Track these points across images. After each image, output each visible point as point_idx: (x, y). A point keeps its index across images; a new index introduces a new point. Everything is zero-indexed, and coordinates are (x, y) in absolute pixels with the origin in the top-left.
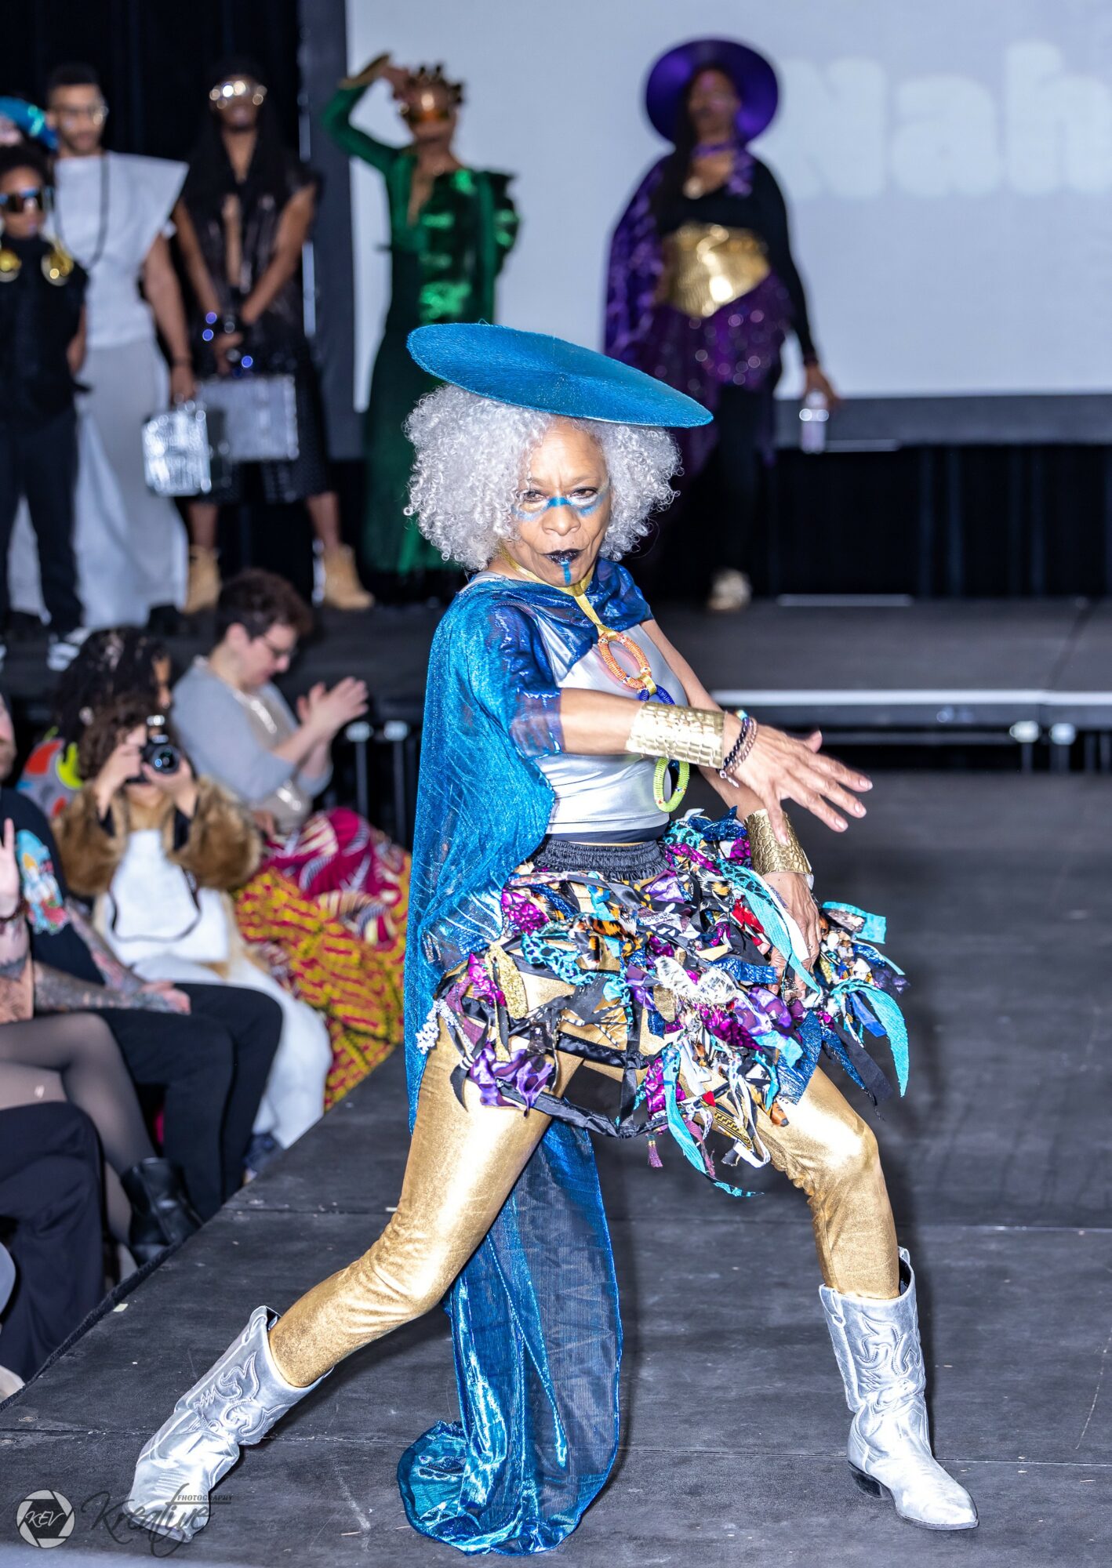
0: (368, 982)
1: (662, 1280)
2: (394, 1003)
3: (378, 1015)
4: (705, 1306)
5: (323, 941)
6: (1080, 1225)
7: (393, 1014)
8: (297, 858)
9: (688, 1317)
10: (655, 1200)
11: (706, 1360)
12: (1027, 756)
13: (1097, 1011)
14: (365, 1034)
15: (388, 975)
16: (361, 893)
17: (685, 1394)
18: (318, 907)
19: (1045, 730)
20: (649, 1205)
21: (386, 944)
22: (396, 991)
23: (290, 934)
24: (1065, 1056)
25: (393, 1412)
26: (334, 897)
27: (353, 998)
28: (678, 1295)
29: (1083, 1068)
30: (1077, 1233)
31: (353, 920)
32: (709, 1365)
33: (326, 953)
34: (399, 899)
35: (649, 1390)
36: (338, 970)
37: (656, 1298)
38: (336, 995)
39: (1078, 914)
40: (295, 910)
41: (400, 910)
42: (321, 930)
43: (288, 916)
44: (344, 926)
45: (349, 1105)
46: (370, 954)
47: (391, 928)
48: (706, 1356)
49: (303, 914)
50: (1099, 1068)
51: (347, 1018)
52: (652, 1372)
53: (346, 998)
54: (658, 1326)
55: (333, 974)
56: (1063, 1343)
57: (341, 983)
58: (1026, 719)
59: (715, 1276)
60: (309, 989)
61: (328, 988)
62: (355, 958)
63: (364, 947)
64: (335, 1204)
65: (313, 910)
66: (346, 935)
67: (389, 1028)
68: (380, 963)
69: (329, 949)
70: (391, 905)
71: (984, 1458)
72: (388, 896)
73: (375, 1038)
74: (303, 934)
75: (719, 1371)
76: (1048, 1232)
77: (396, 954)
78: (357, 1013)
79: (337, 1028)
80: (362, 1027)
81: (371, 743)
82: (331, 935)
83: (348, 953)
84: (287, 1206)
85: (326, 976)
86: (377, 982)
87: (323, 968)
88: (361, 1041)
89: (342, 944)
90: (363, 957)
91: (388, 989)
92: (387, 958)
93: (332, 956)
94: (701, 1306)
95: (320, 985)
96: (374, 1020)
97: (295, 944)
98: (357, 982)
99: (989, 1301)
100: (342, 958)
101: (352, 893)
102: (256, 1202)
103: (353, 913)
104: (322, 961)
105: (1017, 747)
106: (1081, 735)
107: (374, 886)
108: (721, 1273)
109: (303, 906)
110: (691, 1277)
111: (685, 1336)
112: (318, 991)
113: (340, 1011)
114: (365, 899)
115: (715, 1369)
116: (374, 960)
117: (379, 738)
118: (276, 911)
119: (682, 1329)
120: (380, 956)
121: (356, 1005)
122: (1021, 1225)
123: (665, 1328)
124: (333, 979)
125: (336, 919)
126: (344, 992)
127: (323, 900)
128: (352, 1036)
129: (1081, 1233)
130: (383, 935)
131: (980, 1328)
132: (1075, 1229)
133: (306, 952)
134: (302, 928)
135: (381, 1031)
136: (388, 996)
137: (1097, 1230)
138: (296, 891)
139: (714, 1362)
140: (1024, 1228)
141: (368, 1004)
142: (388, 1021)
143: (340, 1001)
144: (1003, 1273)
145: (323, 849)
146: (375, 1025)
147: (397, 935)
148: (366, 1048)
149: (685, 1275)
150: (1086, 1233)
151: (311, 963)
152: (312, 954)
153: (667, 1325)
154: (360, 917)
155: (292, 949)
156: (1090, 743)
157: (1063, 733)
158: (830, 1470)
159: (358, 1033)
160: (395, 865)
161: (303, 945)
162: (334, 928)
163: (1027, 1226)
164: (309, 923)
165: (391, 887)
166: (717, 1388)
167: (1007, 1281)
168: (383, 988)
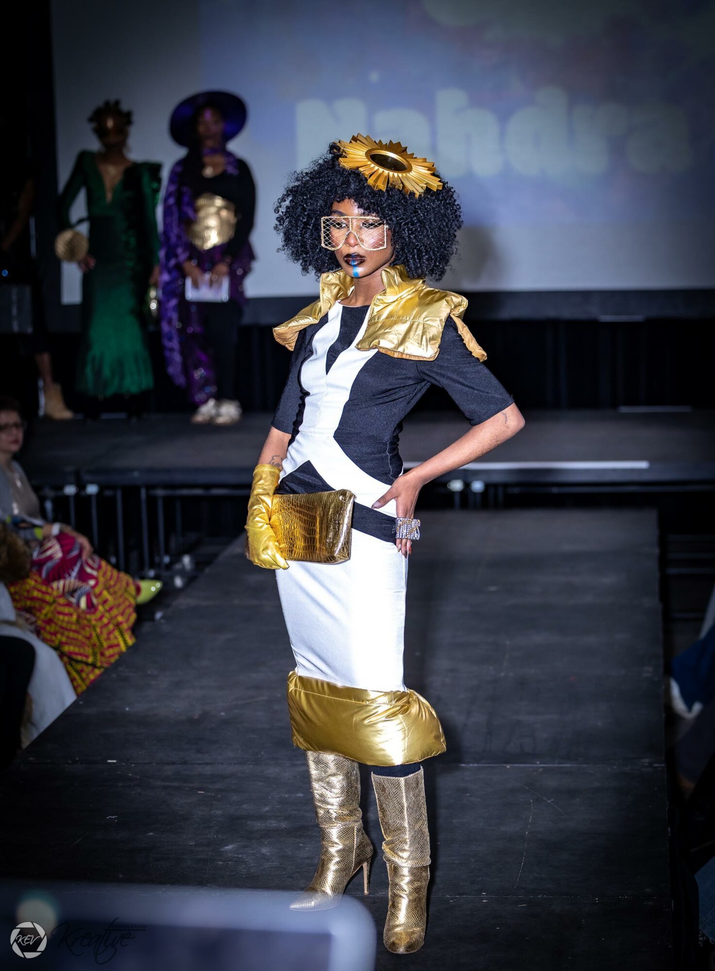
0: (83, 632)
1: (270, 798)
2: (98, 644)
3: (89, 651)
4: (296, 812)
5: (56, 608)
6: (507, 763)
7: (97, 650)
8: (40, 560)
9: (287, 818)
10: (263, 753)
11: (299, 843)
12: (457, 499)
13: (508, 642)
14: (81, 662)
15: (94, 627)
16: (77, 580)
17: (289, 861)
18: (52, 589)
19: (467, 485)
20: (259, 756)
21: (92, 610)
22: (98, 636)
23: (37, 604)
24: (491, 668)
25: (121, 876)
26: (61, 583)
27: (74, 642)
28: (280, 806)
29: (502, 674)
30: (505, 767)
31: (73, 596)
32: (301, 845)
33: (57, 615)
34: (97, 584)
35: (267, 860)
36: (64, 625)
37: (267, 808)
38: (64, 639)
39: (493, 588)
40: (39, 591)
41: (97, 590)
42: (54, 602)
43: (36, 594)
44: (67, 599)
45: (81, 703)
46: (83, 616)
47: (95, 601)
48: (298, 840)
49: (44, 593)
50: (511, 674)
51: (71, 653)
52: (268, 850)
53: (69, 641)
54: (270, 824)
55: (62, 628)
56: (503, 829)
57: (66, 633)
58: (456, 478)
59: (301, 795)
60: (48, 636)
61: (59, 636)
62: (74, 618)
63: (80, 611)
64: (77, 759)
65: (50, 590)
66: (69, 604)
67: (95, 659)
68: (89, 621)
69: (60, 613)
70: (93, 587)
71: (462, 894)
72: (92, 582)
73: (87, 664)
74: (44, 605)
75: (307, 849)
76: (490, 767)
77: (98, 615)
78: (77, 650)
79: (66, 659)
80: (79, 658)
81: (77, 496)
82: (59, 604)
83: (71, 615)
84: (49, 761)
85: (57, 628)
86: (87, 632)
87: (56, 624)
88: (79, 667)
89: (66, 610)
90: (79, 617)
91: (94, 635)
92: (92, 617)
93: (61, 617)
94: (294, 812)
95: (55, 634)
96: (86, 654)
97: (40, 610)
98: (76, 631)
99: (459, 806)
100: (66, 618)
101: (72, 580)
102: (31, 759)
103: (72, 592)
104: (55, 620)
105: (452, 493)
106: (487, 486)
107: (83, 577)
108: (303, 793)
109: (44, 588)
110: (286, 796)
111: (286, 829)
112: (53, 638)
113: (66, 649)
114: (78, 584)
115: (305, 847)
116: (86, 619)
117: (83, 493)
118: (28, 592)
119: (284, 825)
120: (88, 616)
121: (75, 645)
122: (473, 763)
123: (275, 825)
124: (61, 630)
125: (63, 595)
126: (68, 637)
127: (55, 585)
128: (74, 664)
129: (508, 767)
130: (90, 604)
131: (454, 821)
132: (504, 765)
133: (46, 615)
134: (44, 601)
135: (90, 660)
136: (94, 639)
137: (516, 765)
138: (39, 580)
139: (304, 843)
140: (475, 765)
141: (82, 645)
142: (95, 654)
143: (67, 643)
144: (465, 790)
145: (54, 555)
146: (87, 657)
147: (98, 604)
148: (82, 671)
149: (283, 795)
150: (511, 767)
151: (49, 621)
152: (49, 616)
153: (276, 823)
154: (77, 595)
155: (38, 614)
156: (492, 491)
157: (477, 486)
158: (375, 903)
159: (77, 662)
160: (96, 566)
161: (44, 612)
162: (62, 601)
163: (477, 764)
164: (48, 598)
165: (91, 577)
166: (307, 858)
167: (468, 795)
168: (91, 635)
